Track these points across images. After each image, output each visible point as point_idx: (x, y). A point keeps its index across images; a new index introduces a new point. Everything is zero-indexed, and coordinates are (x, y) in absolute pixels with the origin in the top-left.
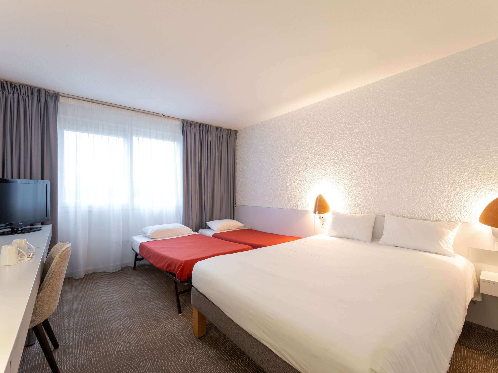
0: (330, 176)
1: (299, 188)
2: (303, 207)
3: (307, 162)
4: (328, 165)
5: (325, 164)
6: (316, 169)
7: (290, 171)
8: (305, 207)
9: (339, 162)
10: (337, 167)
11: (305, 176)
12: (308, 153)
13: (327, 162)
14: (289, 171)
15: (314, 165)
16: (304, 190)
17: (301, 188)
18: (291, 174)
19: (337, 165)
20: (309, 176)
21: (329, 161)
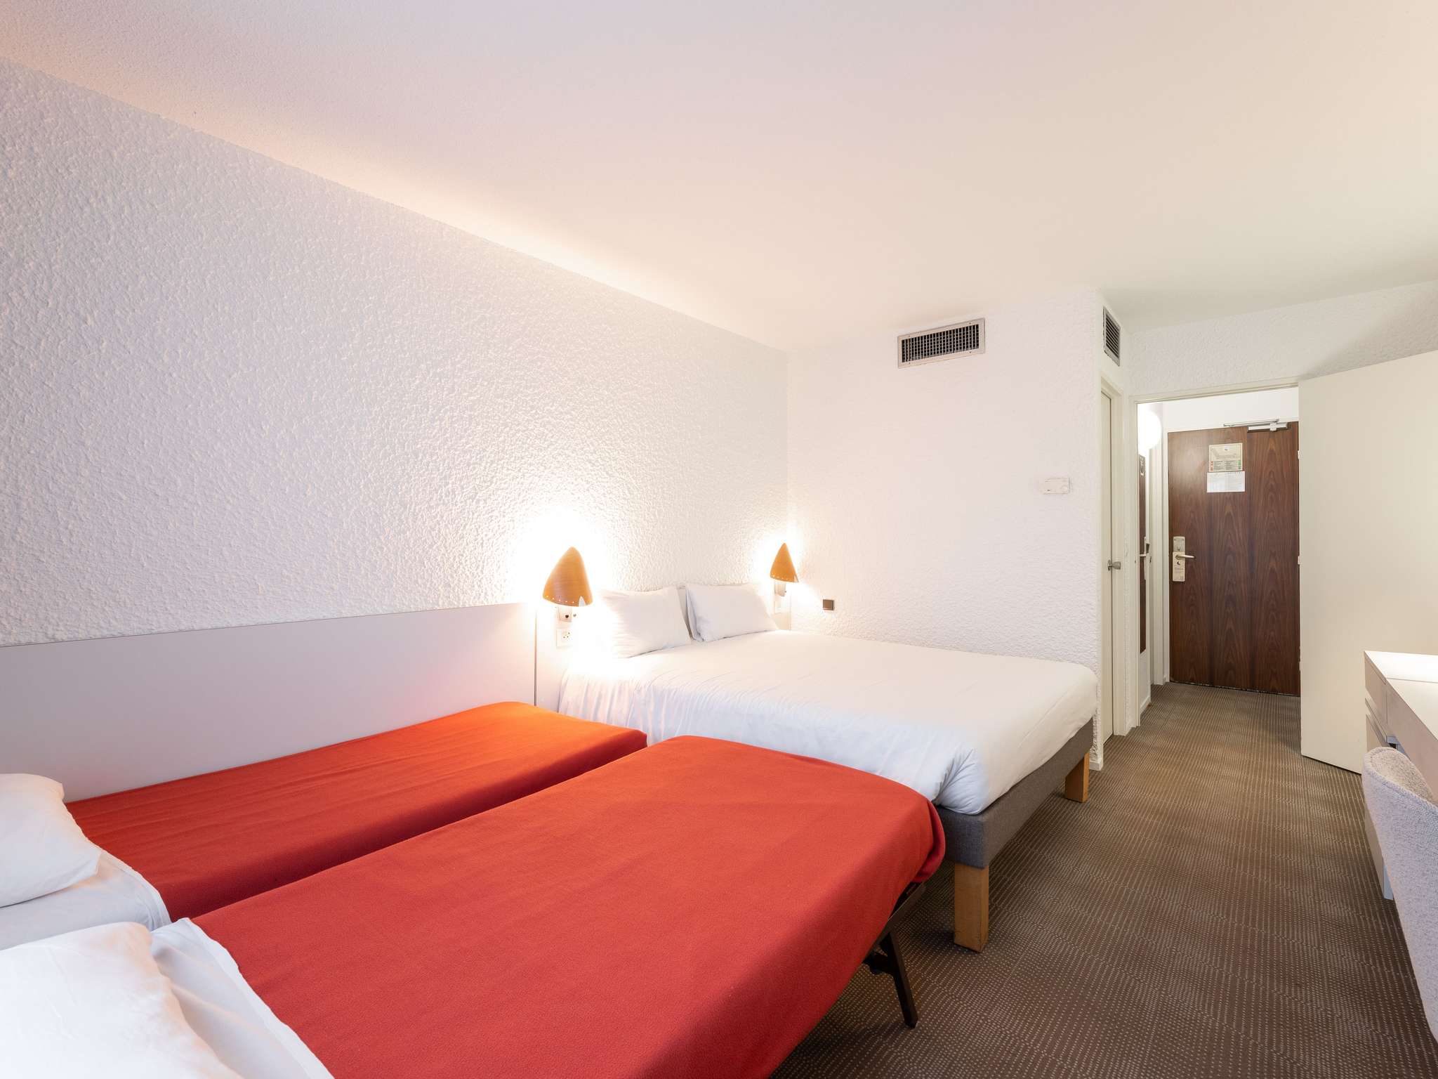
0: (573, 494)
1: (467, 527)
2: (483, 595)
3: (499, 436)
4: (567, 462)
5: (560, 459)
6: (532, 468)
7: (421, 455)
8: (489, 593)
9: (597, 461)
10: (593, 473)
11: (493, 484)
12: (505, 407)
13: (567, 452)
14: (417, 457)
15: (527, 453)
16: (486, 535)
17: (473, 526)
18: (427, 470)
19: (592, 468)
20: (506, 485)
21: (573, 453)
